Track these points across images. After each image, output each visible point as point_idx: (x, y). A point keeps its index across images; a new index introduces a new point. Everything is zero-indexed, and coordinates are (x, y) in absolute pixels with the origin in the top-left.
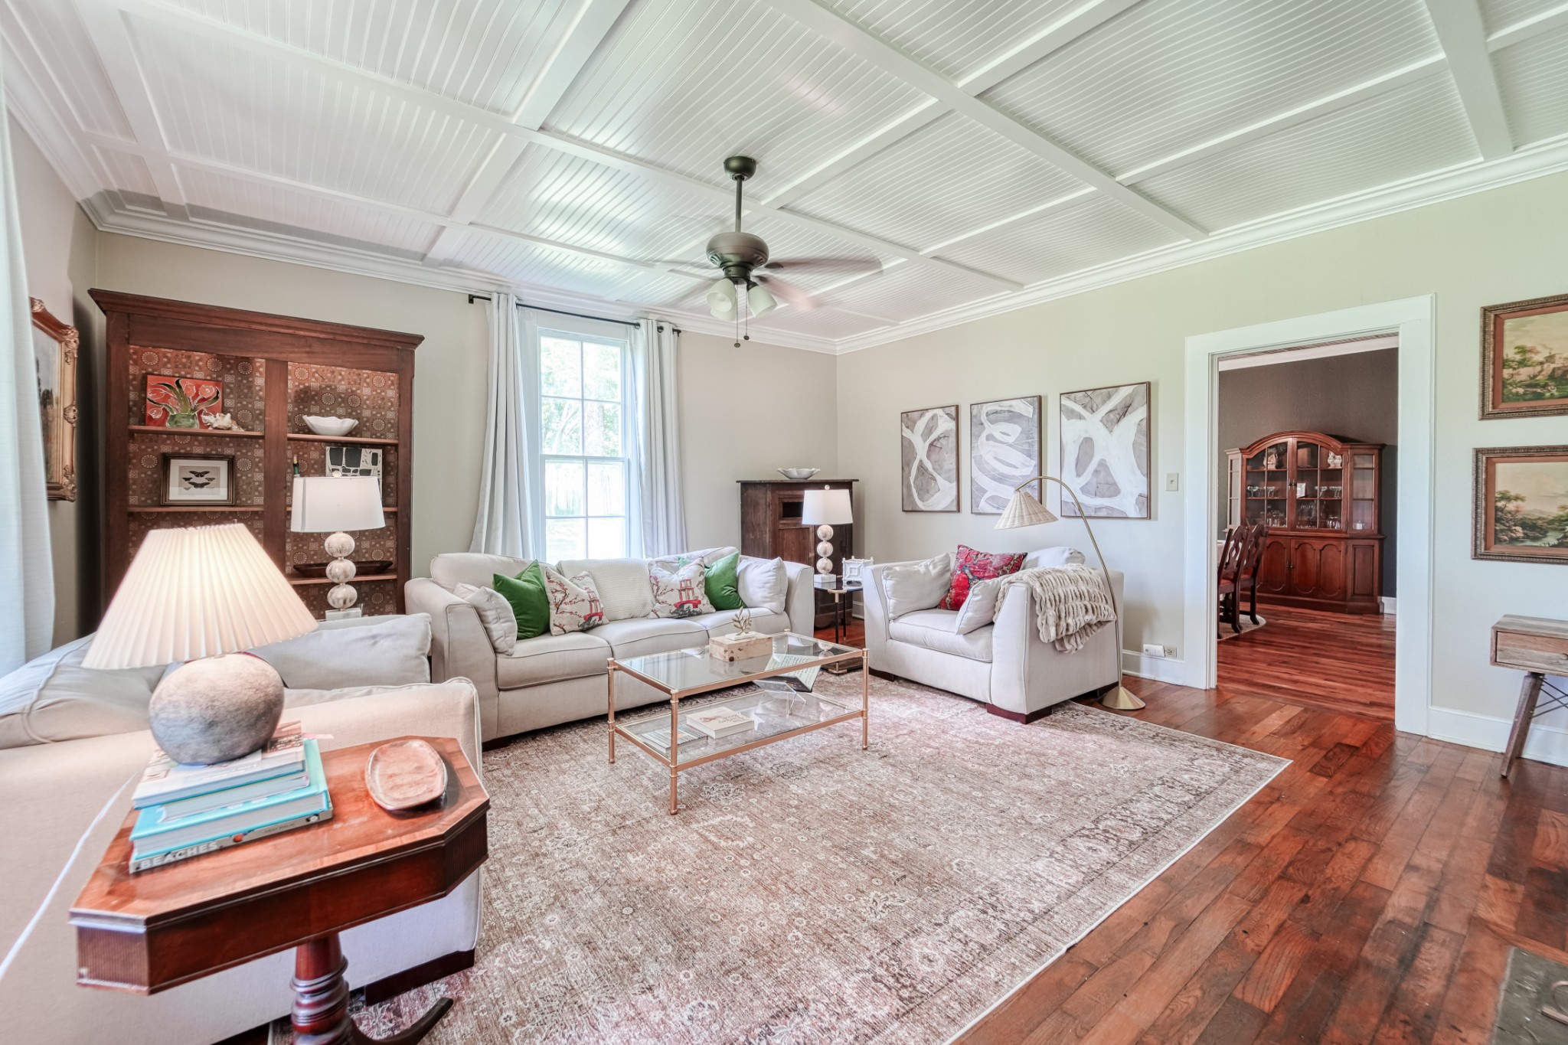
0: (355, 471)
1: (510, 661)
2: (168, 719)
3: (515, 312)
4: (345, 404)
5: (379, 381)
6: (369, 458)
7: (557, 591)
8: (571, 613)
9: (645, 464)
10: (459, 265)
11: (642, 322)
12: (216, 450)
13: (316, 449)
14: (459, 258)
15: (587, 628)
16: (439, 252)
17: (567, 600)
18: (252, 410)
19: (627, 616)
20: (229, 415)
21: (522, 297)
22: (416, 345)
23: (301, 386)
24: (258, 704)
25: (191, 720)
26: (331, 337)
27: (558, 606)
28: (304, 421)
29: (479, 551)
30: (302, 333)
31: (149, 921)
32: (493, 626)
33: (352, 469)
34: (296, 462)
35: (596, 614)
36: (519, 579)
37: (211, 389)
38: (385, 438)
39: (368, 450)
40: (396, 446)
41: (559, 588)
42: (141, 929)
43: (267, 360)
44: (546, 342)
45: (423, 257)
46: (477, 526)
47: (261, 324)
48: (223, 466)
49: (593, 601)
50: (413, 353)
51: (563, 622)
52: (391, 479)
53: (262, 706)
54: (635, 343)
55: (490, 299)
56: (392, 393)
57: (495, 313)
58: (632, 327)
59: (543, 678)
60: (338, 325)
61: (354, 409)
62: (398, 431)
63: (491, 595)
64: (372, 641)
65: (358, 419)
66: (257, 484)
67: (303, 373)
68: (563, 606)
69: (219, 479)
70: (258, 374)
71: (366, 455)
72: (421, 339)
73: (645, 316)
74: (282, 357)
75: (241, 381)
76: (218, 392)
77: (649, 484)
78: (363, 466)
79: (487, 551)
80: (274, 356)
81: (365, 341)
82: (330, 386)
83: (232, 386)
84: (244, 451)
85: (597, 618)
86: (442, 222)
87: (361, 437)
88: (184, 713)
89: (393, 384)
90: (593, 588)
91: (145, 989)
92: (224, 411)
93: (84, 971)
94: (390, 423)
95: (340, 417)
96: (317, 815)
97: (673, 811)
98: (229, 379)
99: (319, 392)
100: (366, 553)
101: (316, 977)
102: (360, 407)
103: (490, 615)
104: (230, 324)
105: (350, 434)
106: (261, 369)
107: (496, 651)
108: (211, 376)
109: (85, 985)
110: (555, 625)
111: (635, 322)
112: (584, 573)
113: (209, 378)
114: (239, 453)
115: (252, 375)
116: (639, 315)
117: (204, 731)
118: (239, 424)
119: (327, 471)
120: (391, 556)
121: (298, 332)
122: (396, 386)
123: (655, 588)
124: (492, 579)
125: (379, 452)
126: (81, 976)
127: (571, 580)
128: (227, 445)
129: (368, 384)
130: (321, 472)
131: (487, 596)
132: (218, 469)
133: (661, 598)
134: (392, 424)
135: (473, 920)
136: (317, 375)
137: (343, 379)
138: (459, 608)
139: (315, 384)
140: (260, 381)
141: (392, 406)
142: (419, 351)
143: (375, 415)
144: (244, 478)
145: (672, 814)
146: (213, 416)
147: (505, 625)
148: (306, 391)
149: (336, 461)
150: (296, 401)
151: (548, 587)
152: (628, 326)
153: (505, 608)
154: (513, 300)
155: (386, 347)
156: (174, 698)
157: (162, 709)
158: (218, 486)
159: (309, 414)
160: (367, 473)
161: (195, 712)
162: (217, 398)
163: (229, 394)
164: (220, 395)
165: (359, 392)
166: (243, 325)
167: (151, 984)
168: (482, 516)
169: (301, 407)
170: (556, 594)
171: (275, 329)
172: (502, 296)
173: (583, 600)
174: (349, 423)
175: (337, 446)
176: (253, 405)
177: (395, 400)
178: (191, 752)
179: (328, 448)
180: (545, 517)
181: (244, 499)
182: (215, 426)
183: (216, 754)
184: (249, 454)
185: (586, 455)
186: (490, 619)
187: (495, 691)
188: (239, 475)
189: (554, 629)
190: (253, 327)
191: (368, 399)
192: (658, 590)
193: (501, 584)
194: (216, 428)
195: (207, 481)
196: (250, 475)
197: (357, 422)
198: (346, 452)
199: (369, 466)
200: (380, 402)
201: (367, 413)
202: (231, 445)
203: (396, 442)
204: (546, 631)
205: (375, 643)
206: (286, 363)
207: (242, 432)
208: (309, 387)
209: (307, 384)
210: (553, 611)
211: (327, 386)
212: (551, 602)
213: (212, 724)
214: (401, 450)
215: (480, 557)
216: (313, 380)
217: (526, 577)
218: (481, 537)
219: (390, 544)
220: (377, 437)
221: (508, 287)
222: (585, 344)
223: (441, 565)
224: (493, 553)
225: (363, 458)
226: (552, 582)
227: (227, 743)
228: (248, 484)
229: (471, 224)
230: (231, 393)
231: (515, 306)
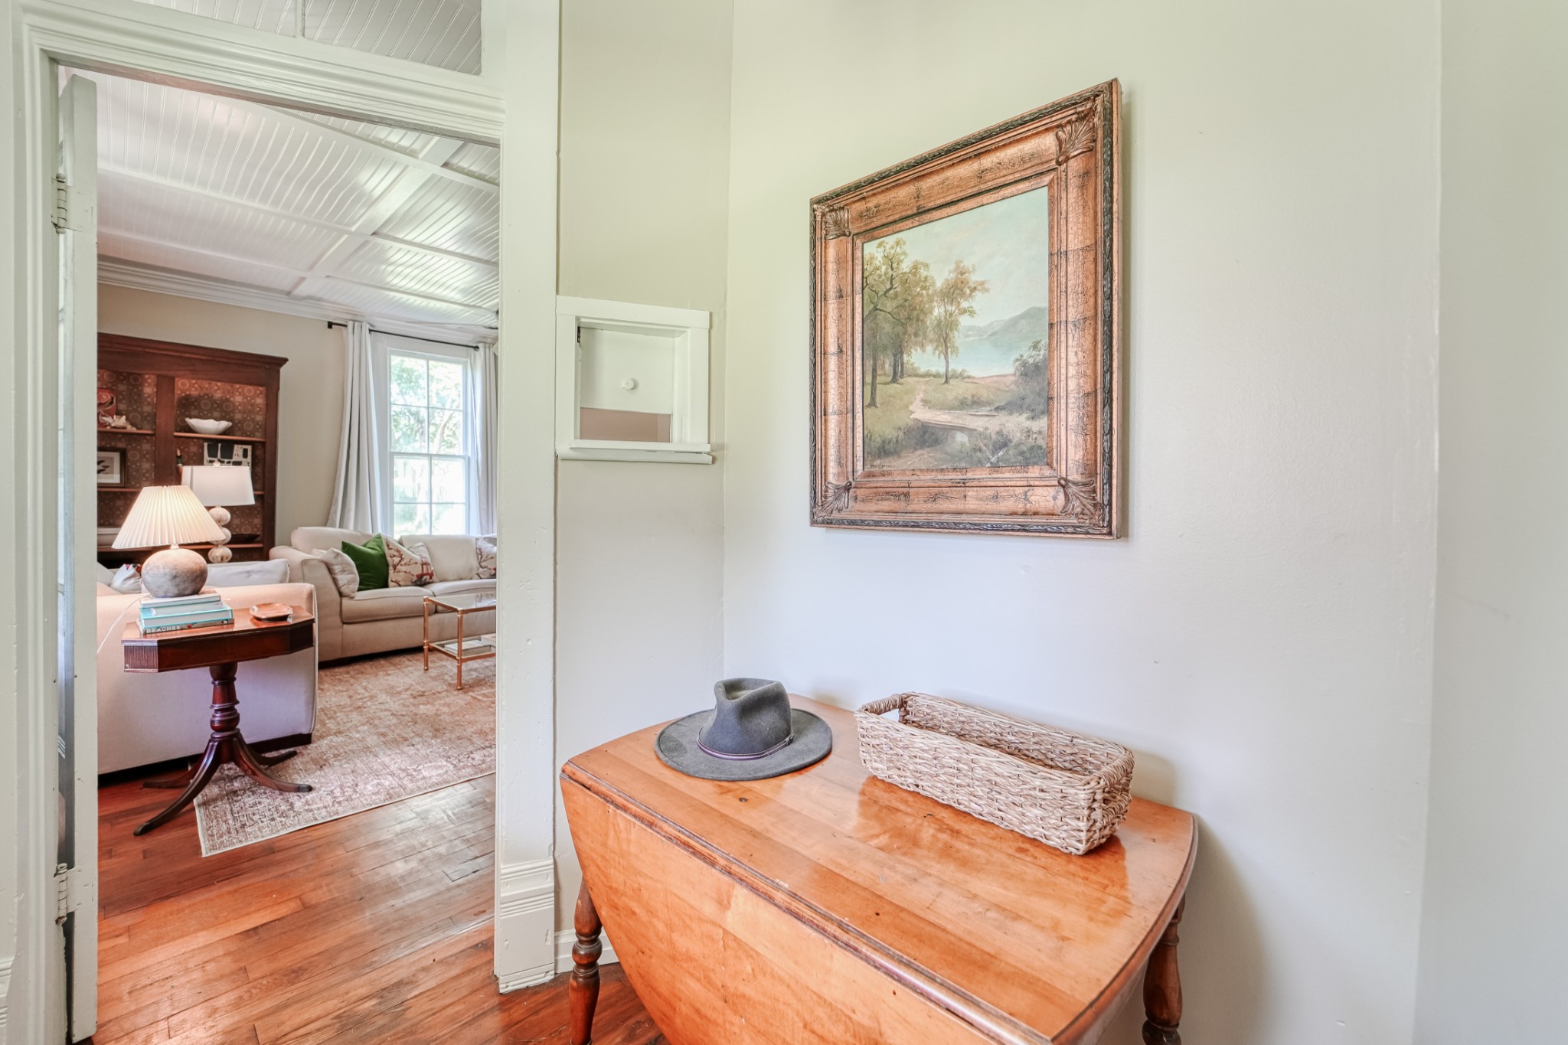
0: (229, 462)
1: (352, 602)
2: (153, 574)
3: (368, 338)
4: (219, 409)
5: (249, 391)
6: (241, 453)
7: (394, 556)
8: (406, 572)
9: (482, 460)
10: (320, 299)
11: (480, 345)
12: (110, 444)
13: (195, 445)
14: (319, 295)
15: (421, 581)
16: (303, 290)
17: (403, 563)
18: (141, 413)
19: (456, 578)
20: (124, 417)
21: (374, 324)
22: (281, 365)
23: (183, 395)
24: (196, 571)
25: (165, 574)
26: (211, 358)
27: (395, 567)
28: (185, 422)
29: (333, 526)
30: (187, 355)
31: (159, 642)
32: (339, 577)
33: (226, 460)
34: (179, 454)
35: (427, 574)
36: (365, 546)
37: (107, 396)
38: (254, 437)
39: (240, 446)
40: (263, 444)
41: (396, 553)
42: (156, 644)
43: (158, 376)
44: (396, 361)
45: (289, 293)
46: (333, 508)
47: (153, 348)
48: (116, 456)
49: (424, 564)
50: (278, 372)
51: (399, 579)
52: (259, 469)
53: (198, 572)
54: (475, 362)
55: (346, 326)
56: (260, 401)
57: (350, 338)
58: (472, 349)
59: (378, 616)
60: (217, 350)
61: (227, 413)
62: (265, 431)
63: (338, 554)
64: (247, 575)
65: (231, 421)
66: (144, 471)
67: (186, 385)
68: (399, 567)
69: (113, 467)
70: (146, 384)
71: (238, 450)
72: (285, 360)
73: (484, 340)
74: (172, 373)
75: (133, 389)
76: (112, 398)
77: (485, 477)
78: (235, 458)
79: (341, 526)
80: (165, 373)
81: (240, 362)
82: (207, 395)
83: (124, 393)
84: (134, 445)
85: (428, 577)
86: (303, 274)
87: (233, 435)
88: (162, 571)
89: (261, 393)
90: (426, 555)
91: (157, 670)
92: (119, 413)
93: (128, 666)
94: (258, 424)
95: (216, 419)
96: (227, 620)
97: (459, 688)
98: (122, 387)
99: (198, 399)
100: (236, 528)
101: (224, 703)
102: (233, 412)
103: (337, 568)
104: (129, 348)
105: (224, 433)
106: (149, 381)
107: (341, 595)
108: (106, 385)
109: (128, 671)
110: (392, 581)
111: (475, 345)
112: (421, 544)
113: (105, 387)
114: (129, 447)
115: (142, 385)
116: (480, 340)
117: (171, 580)
118: (133, 425)
119: (205, 462)
120: (258, 531)
121: (184, 355)
122: (264, 395)
123: (480, 556)
124: (340, 545)
125: (249, 448)
126: (126, 668)
127: (408, 549)
128: (120, 440)
129: (240, 393)
130: (201, 462)
131: (334, 555)
132: (112, 459)
133: (483, 564)
134: (260, 425)
135: (310, 716)
136: (196, 386)
137: (218, 389)
138: (312, 562)
139: (194, 393)
140: (148, 390)
141: (260, 410)
142: (283, 370)
143: (246, 418)
144: (134, 466)
145: (458, 690)
146: (110, 418)
147: (349, 577)
148: (187, 398)
149: (212, 454)
150: (178, 406)
151: (388, 552)
152: (469, 348)
153: (349, 564)
154: (366, 327)
155: (257, 367)
156: (157, 564)
157: (151, 569)
158: (112, 472)
159: (191, 418)
160: (238, 463)
161: (167, 570)
162: (112, 403)
163: (122, 400)
164: (114, 401)
165: (232, 399)
166: (139, 349)
167: (159, 668)
168: (337, 500)
169: (183, 411)
170: (394, 558)
171: (165, 352)
172: (356, 323)
173: (416, 563)
174: (224, 424)
175: (213, 443)
176: (142, 409)
177: (263, 407)
178: (164, 590)
179: (206, 444)
180: (393, 503)
181: (133, 483)
182: (113, 425)
183: (176, 592)
184: (138, 447)
185: (430, 453)
186: (337, 571)
187: (340, 624)
188: (129, 464)
189: (391, 584)
190: (147, 350)
191: (239, 405)
192: (481, 558)
193: (347, 548)
194: (114, 427)
195: (102, 468)
196: (138, 464)
197: (231, 424)
198: (221, 448)
199: (240, 459)
200: (250, 407)
201: (238, 416)
202: (123, 440)
203: (263, 440)
204: (386, 585)
205: (249, 576)
206: (173, 379)
207: (134, 430)
208: (189, 395)
209: (188, 393)
210: (391, 571)
211: (205, 394)
212: (390, 564)
213: (175, 577)
214: (268, 446)
215: (336, 530)
216: (193, 389)
217: (369, 545)
218: (336, 517)
219: (257, 521)
220: (247, 436)
221: (362, 316)
222: (431, 362)
223: (299, 535)
224: (347, 528)
225: (235, 452)
226: (391, 549)
227: (182, 587)
228: (137, 471)
229: (328, 277)
230: (124, 399)
231: (368, 332)
